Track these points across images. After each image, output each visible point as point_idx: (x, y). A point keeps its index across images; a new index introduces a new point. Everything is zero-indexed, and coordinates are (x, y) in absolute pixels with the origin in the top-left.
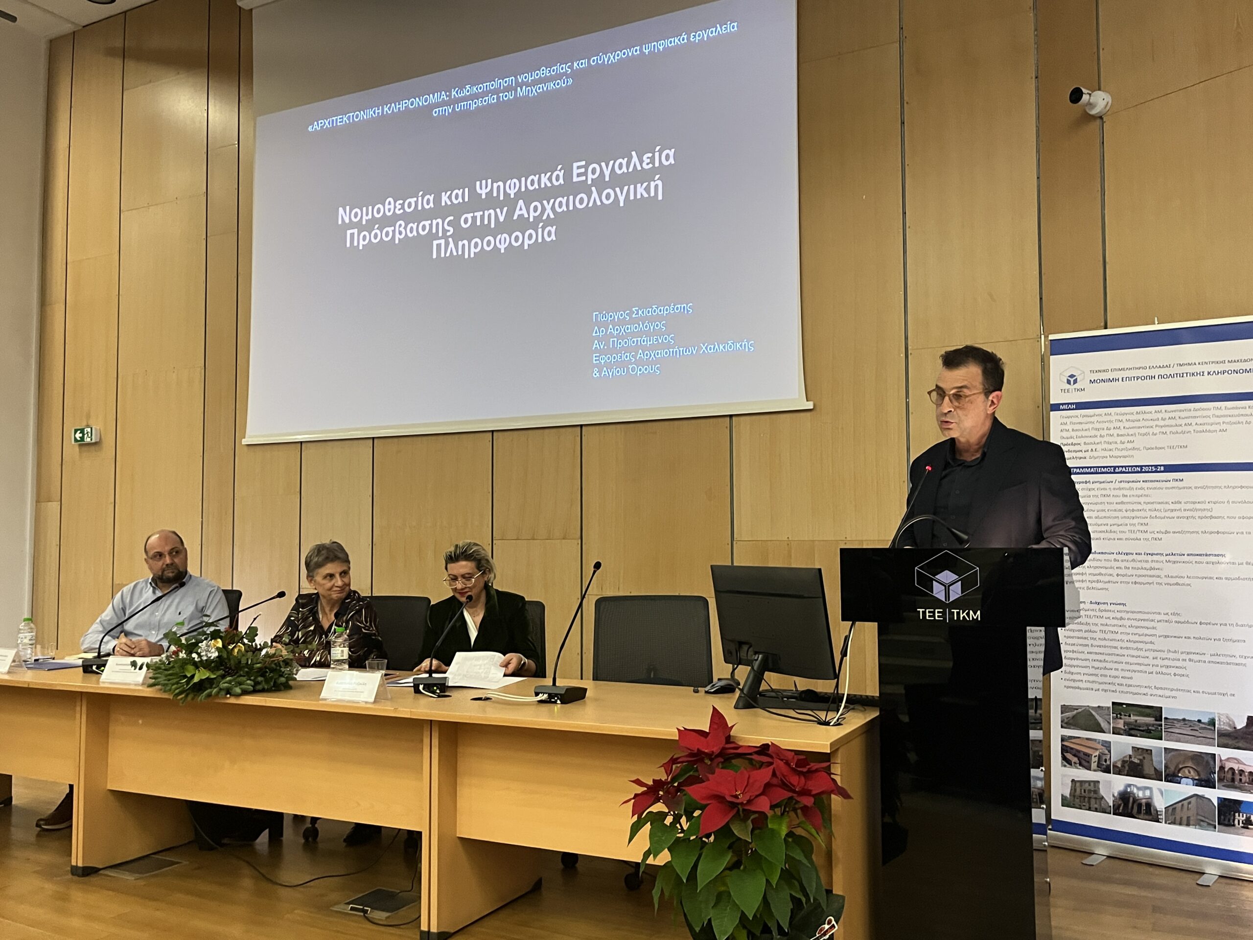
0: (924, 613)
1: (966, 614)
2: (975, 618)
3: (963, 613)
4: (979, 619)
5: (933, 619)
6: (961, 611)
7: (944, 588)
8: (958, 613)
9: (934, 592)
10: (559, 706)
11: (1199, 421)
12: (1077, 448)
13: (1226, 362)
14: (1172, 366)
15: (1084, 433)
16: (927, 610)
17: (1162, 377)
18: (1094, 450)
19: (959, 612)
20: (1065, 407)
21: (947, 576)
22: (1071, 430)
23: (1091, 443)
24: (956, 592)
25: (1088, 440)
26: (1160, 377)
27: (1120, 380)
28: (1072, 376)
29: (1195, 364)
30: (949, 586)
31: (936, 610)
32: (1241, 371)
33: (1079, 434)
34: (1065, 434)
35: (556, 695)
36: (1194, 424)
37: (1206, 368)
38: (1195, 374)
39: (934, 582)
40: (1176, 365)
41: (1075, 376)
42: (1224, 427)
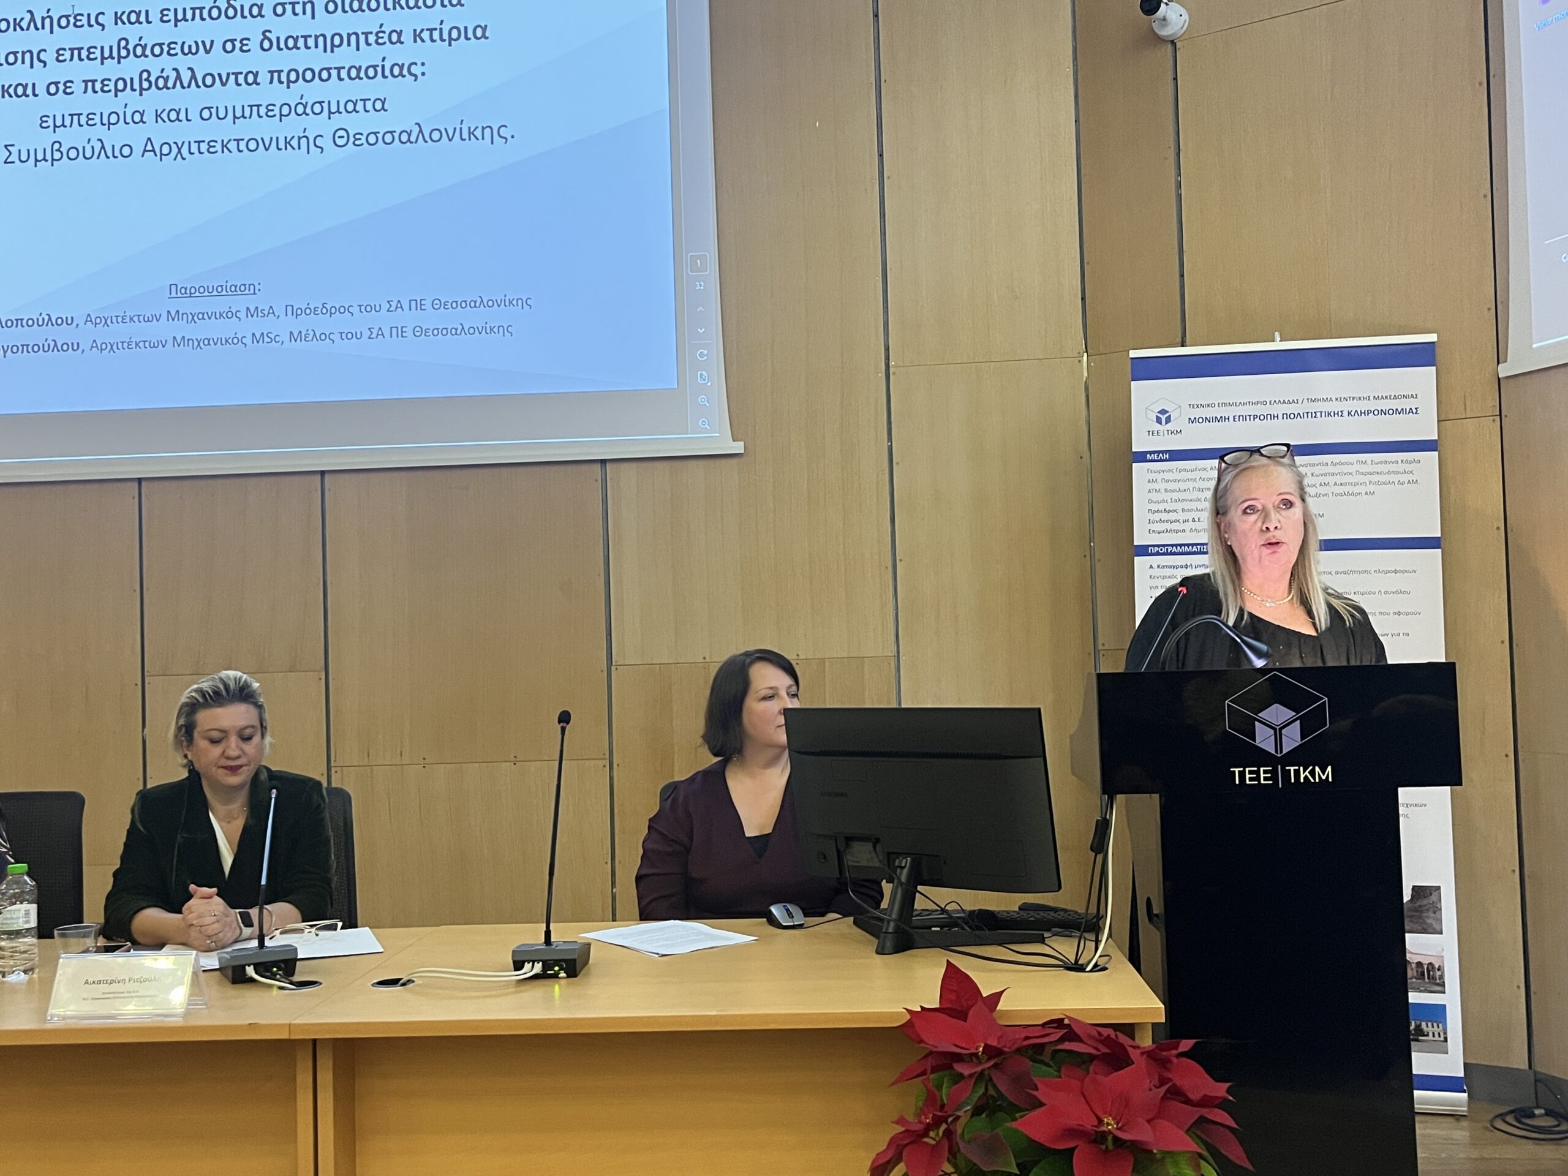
0: (1242, 775)
1: (1309, 772)
2: (1324, 778)
3: (1304, 772)
4: (1330, 780)
5: (1256, 782)
6: (1301, 768)
7: (1272, 732)
8: (1297, 772)
9: (1257, 741)
10: (563, 982)
11: (1339, 479)
12: (1172, 516)
13: (1372, 398)
14: (1300, 401)
15: (1182, 496)
16: (1247, 770)
17: (1288, 416)
18: (1197, 520)
19: (1299, 769)
20: (1155, 457)
21: (1277, 713)
22: (1162, 491)
23: (1192, 510)
24: (1292, 738)
25: (1187, 505)
26: (1285, 416)
27: (1231, 419)
28: (1163, 412)
29: (1331, 400)
30: (1281, 729)
31: (1262, 769)
32: (1391, 412)
33: (1175, 496)
34: (1155, 496)
35: (557, 962)
36: (1332, 484)
37: (1346, 406)
38: (1332, 414)
39: (1257, 723)
40: (1306, 401)
41: (1167, 412)
42: (1371, 488)
